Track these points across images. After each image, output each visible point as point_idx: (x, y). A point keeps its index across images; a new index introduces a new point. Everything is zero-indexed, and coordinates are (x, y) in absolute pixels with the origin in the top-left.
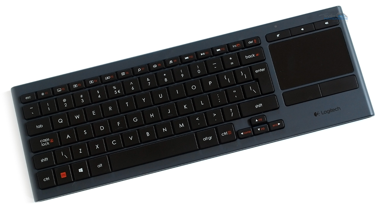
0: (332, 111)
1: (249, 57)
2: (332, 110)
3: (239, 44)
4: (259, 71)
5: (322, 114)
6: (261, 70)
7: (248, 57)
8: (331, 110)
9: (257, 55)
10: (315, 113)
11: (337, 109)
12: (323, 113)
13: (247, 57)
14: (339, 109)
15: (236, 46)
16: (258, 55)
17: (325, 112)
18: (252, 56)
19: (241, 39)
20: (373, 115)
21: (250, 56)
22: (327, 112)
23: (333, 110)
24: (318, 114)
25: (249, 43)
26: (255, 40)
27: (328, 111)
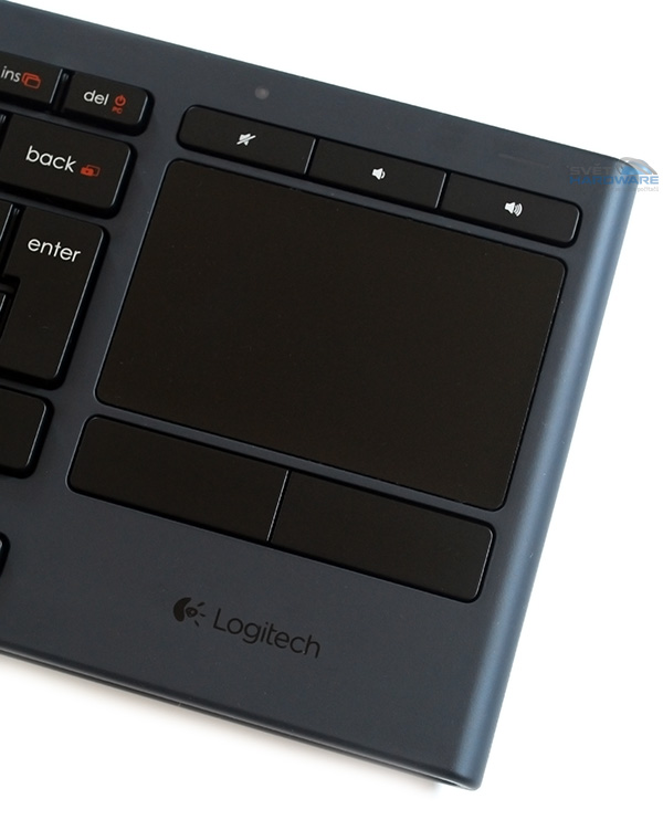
0: (272, 640)
1: (46, 159)
2: (273, 635)
3: (37, 79)
4: (47, 248)
5: (215, 626)
6: (58, 246)
7: (40, 158)
8: (272, 630)
9: (87, 171)
10: (188, 600)
11: (299, 645)
12: (222, 623)
13: (33, 156)
14: (313, 647)
15: (16, 77)
16: (91, 173)
17: (235, 626)
18: (59, 163)
19: (62, 61)
20: (471, 781)
21: (52, 161)
22: (244, 628)
23: (277, 638)
24: (193, 612)
25: (89, 97)
26: (121, 98)
27: (252, 630)
